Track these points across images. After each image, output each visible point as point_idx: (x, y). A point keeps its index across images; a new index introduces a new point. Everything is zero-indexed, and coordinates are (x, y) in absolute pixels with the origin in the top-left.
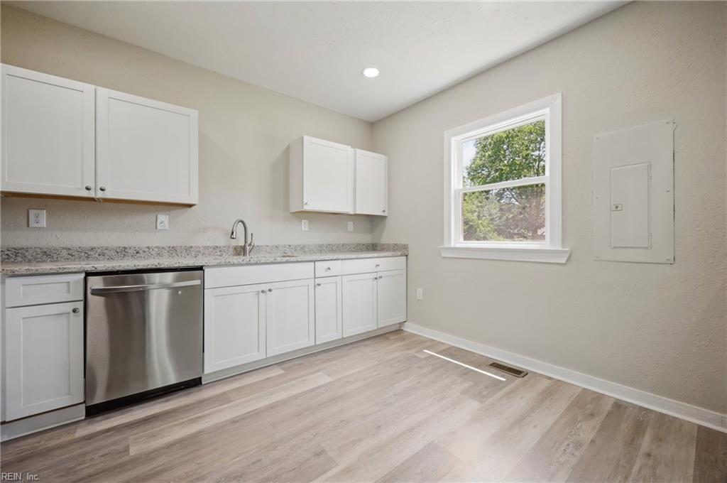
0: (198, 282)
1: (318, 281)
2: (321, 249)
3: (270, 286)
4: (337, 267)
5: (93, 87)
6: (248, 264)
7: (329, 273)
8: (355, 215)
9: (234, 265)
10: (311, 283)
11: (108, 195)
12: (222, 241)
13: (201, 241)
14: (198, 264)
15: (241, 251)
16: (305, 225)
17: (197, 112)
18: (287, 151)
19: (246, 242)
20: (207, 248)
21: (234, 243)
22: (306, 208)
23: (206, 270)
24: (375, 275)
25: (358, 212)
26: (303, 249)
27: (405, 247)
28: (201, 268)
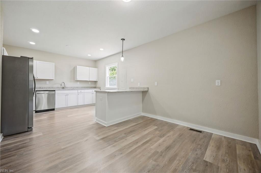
0: (54, 93)
1: (78, 94)
2: (82, 88)
3: (68, 94)
4: (83, 91)
5: (36, 61)
6: (64, 90)
7: (81, 92)
8: (89, 81)
9: (61, 90)
10: (77, 94)
11: (38, 78)
12: (59, 86)
13: (55, 86)
14: (54, 90)
15: (63, 88)
16: (78, 83)
17: (54, 63)
18: (74, 68)
19: (64, 86)
20: (56, 87)
21: (62, 86)
22: (77, 80)
23: (56, 91)
24: (92, 93)
25: (90, 80)
26: (78, 88)
27: (100, 87)
28: (55, 91)
